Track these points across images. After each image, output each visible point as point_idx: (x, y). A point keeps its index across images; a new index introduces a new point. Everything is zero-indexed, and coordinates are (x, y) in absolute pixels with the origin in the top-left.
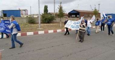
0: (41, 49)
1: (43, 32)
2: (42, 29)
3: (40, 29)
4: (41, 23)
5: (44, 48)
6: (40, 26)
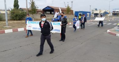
0: (6, 51)
3: (8, 27)
5: (10, 49)
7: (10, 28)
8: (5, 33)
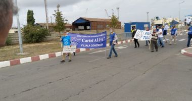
0: (29, 90)
1: (28, 60)
2: (27, 53)
3: (22, 54)
4: (24, 43)
5: (35, 88)
6: (21, 49)
7: (27, 56)
8: (20, 64)
